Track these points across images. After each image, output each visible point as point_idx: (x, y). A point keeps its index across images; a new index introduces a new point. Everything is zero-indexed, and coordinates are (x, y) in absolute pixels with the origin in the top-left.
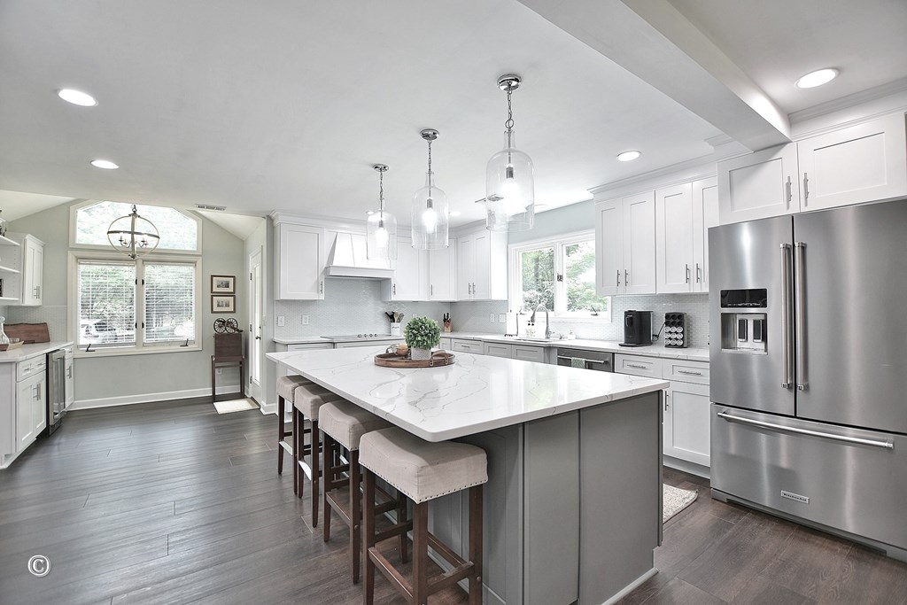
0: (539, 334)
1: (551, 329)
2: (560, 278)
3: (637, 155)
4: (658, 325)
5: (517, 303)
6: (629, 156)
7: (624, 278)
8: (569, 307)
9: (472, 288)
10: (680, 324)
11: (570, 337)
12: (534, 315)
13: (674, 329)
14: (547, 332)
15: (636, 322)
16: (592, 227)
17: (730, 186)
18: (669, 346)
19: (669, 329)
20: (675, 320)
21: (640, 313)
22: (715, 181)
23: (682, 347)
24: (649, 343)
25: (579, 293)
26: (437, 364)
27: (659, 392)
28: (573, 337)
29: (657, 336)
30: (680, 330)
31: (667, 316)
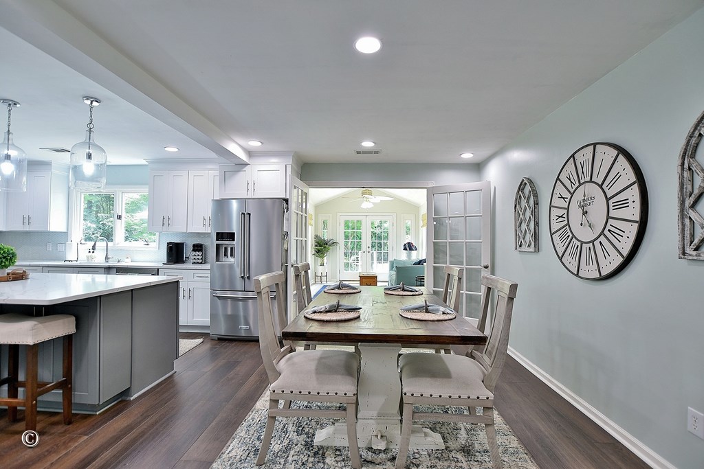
0: (99, 259)
1: (109, 255)
2: (119, 217)
3: (177, 150)
4: (188, 251)
5: (77, 235)
6: (172, 149)
7: (167, 221)
8: (126, 239)
9: (27, 220)
10: (201, 250)
11: (126, 260)
12: (95, 244)
13: (197, 253)
14: (107, 258)
15: (174, 249)
16: (147, 184)
17: (225, 178)
18: (194, 263)
19: (194, 253)
20: (198, 248)
21: (177, 244)
22: (217, 173)
23: (201, 263)
24: (183, 262)
25: (137, 227)
26: (15, 279)
27: (178, 282)
28: (129, 260)
29: (188, 258)
30: (200, 253)
31: (194, 246)
